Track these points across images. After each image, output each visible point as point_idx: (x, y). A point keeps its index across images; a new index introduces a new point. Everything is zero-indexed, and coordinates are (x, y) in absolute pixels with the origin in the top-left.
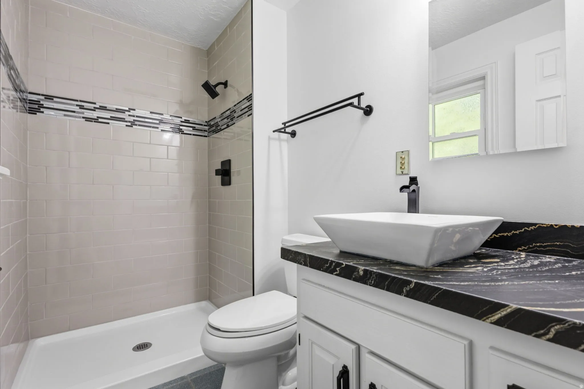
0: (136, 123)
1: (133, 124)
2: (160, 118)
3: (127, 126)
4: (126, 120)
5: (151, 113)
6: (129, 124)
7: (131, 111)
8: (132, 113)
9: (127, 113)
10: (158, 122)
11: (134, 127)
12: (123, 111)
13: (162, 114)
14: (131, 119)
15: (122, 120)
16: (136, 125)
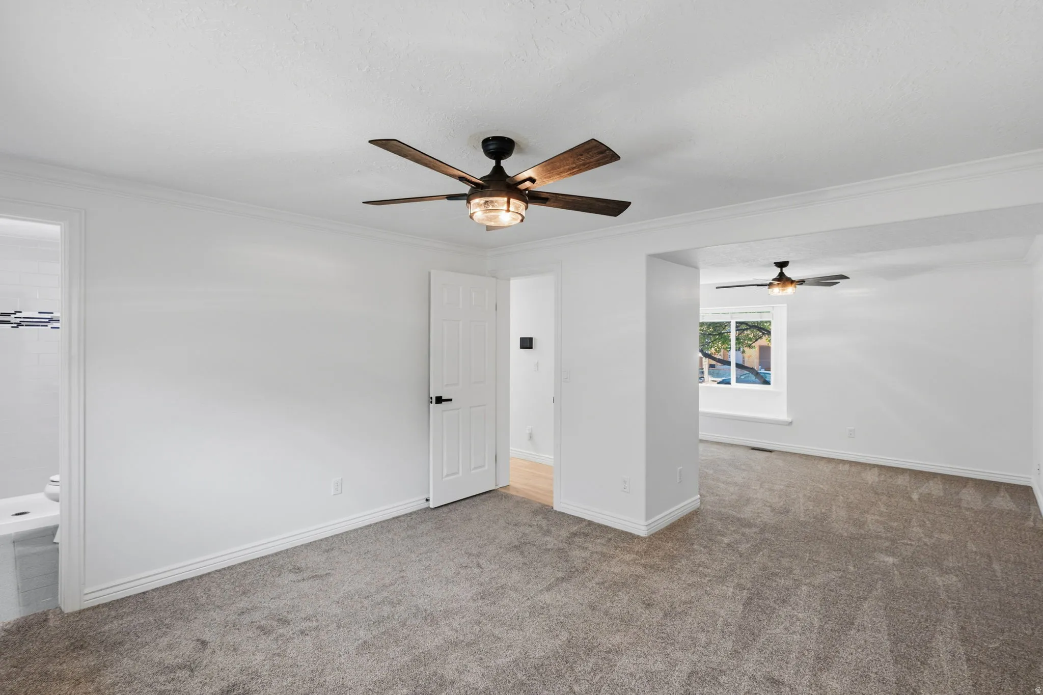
0: (23, 323)
1: (19, 325)
2: (50, 317)
3: (12, 327)
4: (11, 322)
5: (39, 313)
6: (15, 325)
7: (17, 313)
8: (18, 315)
9: (13, 316)
10: (47, 320)
11: (20, 327)
12: (8, 315)
13: (52, 313)
14: (18, 320)
15: (8, 322)
16: (23, 325)
